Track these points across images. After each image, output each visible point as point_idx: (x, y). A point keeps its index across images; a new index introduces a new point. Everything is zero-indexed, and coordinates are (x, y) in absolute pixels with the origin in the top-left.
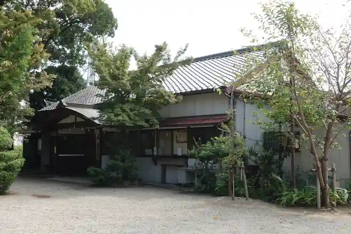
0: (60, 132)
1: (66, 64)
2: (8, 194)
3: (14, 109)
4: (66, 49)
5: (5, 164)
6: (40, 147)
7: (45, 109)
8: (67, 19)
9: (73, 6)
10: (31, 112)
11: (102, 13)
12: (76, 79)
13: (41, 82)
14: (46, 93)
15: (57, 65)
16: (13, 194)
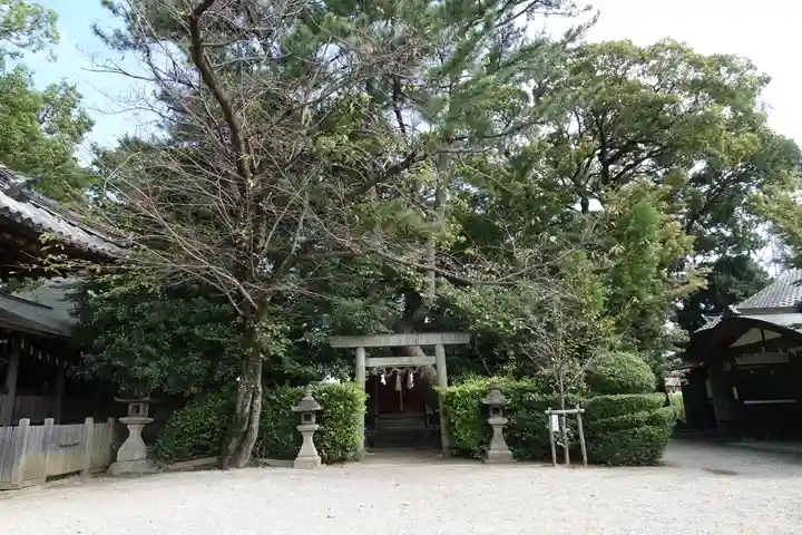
0: (739, 361)
1: (728, 253)
2: (662, 464)
3: (655, 335)
4: (723, 230)
5: (647, 414)
6: (710, 394)
7: (704, 328)
8: (716, 183)
9: (717, 152)
10: (683, 335)
11: (776, 153)
12: (753, 275)
13: (687, 283)
14: (703, 306)
15: (714, 258)
16: (671, 465)
